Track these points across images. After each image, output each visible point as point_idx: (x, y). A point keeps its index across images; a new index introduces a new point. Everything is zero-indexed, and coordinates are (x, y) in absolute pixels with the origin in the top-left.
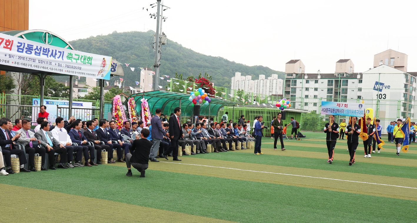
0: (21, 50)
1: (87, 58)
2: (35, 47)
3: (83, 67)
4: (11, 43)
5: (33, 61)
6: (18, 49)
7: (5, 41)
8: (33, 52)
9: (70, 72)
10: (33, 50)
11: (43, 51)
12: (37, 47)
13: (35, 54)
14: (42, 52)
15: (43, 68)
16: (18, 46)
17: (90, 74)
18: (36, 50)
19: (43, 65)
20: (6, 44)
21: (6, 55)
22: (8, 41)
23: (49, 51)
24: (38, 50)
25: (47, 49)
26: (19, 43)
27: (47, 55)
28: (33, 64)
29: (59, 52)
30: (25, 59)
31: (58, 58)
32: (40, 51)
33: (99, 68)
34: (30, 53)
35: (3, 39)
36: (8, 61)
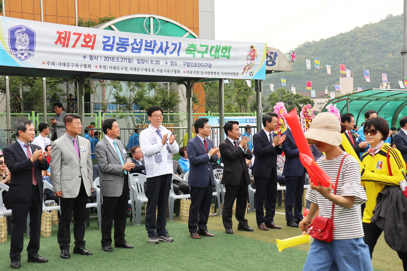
0: (110, 48)
1: (221, 49)
2: (131, 41)
3: (214, 63)
4: (93, 39)
5: (128, 61)
6: (105, 46)
7: (82, 37)
8: (129, 48)
9: (193, 72)
10: (128, 45)
11: (146, 46)
12: (135, 40)
13: (132, 51)
14: (143, 47)
15: (147, 71)
16: (104, 42)
17: (229, 73)
18: (135, 45)
19: (145, 65)
20: (84, 40)
21: (85, 57)
22: (88, 36)
23: (155, 44)
24: (137, 45)
25: (151, 41)
26: (105, 37)
27: (153, 51)
28: (129, 65)
29: (173, 44)
30: (115, 60)
31: (171, 53)
32: (141, 45)
33: (244, 63)
34: (123, 50)
35: (80, 35)
36: (90, 66)
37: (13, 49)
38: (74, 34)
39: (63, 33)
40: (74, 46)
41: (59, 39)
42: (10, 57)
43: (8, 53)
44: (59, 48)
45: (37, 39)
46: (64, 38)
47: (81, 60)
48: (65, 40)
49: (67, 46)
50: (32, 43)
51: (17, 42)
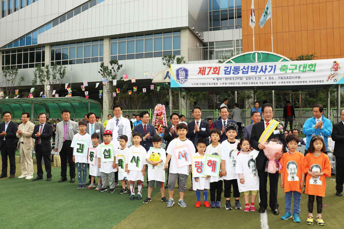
0: (229, 73)
1: (308, 66)
2: (242, 67)
3: (302, 75)
4: (218, 69)
5: (240, 79)
6: (225, 72)
7: (212, 69)
8: (241, 72)
9: (286, 82)
10: (240, 70)
11: (251, 69)
12: (244, 67)
13: (243, 73)
14: (250, 70)
15: (252, 84)
16: (224, 70)
17: (315, 81)
18: (244, 70)
19: (251, 81)
20: (214, 70)
21: (214, 79)
22: (216, 68)
23: (258, 67)
24: (246, 69)
25: (255, 67)
26: (225, 67)
27: (256, 72)
28: (241, 82)
29: (270, 66)
30: (232, 79)
31: (269, 72)
32: (248, 69)
34: (237, 73)
35: (211, 68)
36: (217, 84)
37: (178, 79)
38: (208, 68)
39: (202, 68)
40: (208, 74)
41: (200, 71)
42: (177, 83)
43: (176, 81)
44: (200, 76)
45: (189, 73)
46: (203, 71)
47: (212, 81)
48: (203, 72)
49: (204, 74)
50: (187, 75)
51: (180, 75)
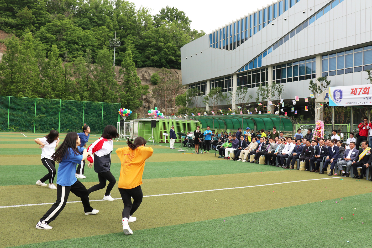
4: (368, 89)
7: (363, 89)
20: (364, 91)
21: (364, 99)
22: (366, 88)
35: (361, 88)
36: (367, 102)
37: (334, 99)
38: (359, 88)
39: (354, 89)
40: (359, 94)
41: (352, 92)
42: (334, 103)
43: (333, 101)
44: (353, 96)
45: (343, 94)
46: (354, 91)
47: (363, 100)
48: (355, 92)
49: (356, 95)
50: (341, 96)
51: (336, 96)
